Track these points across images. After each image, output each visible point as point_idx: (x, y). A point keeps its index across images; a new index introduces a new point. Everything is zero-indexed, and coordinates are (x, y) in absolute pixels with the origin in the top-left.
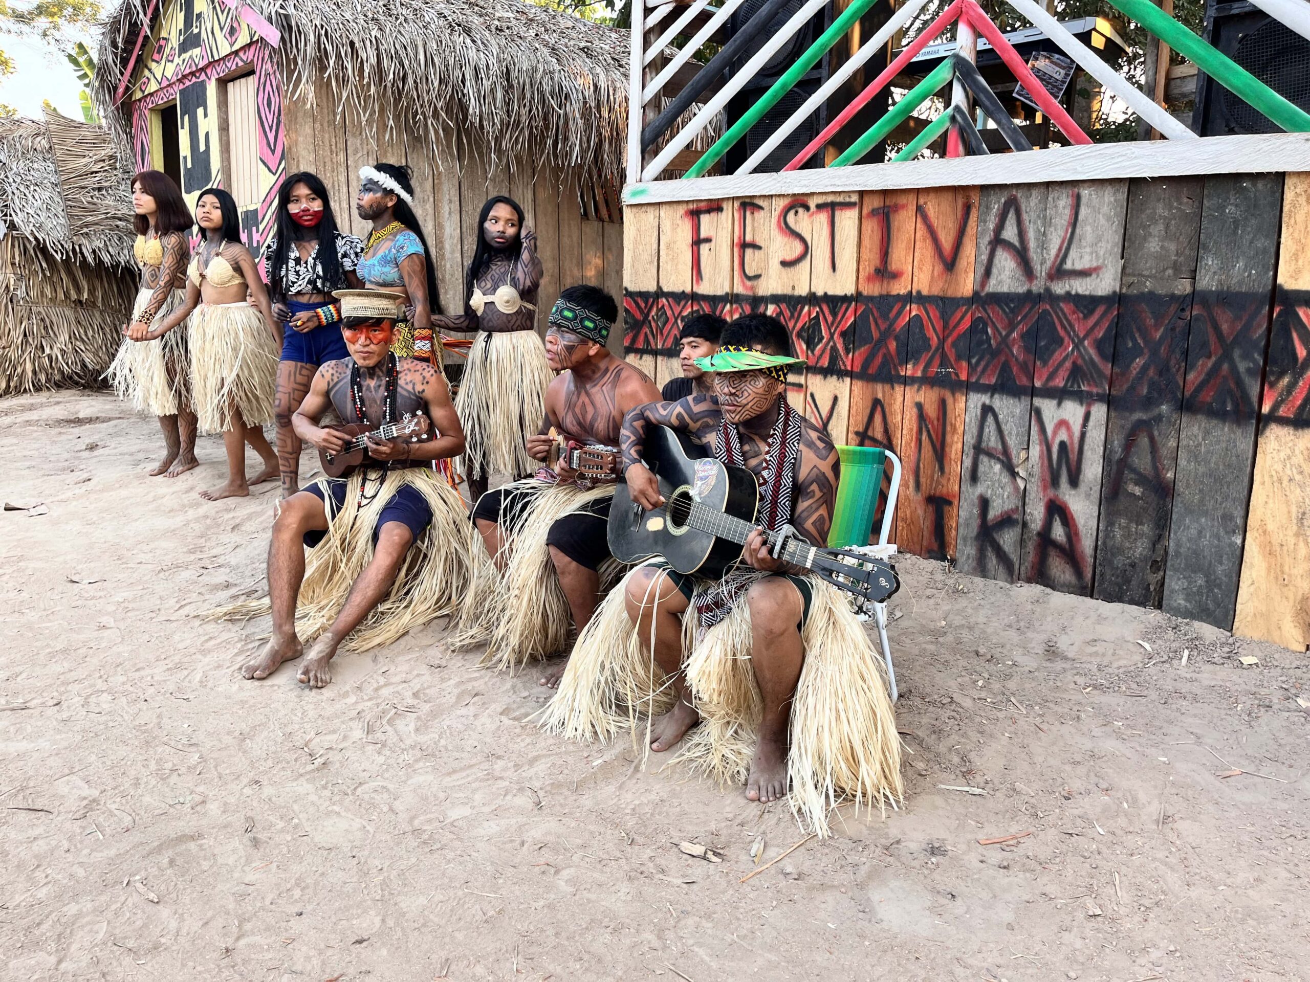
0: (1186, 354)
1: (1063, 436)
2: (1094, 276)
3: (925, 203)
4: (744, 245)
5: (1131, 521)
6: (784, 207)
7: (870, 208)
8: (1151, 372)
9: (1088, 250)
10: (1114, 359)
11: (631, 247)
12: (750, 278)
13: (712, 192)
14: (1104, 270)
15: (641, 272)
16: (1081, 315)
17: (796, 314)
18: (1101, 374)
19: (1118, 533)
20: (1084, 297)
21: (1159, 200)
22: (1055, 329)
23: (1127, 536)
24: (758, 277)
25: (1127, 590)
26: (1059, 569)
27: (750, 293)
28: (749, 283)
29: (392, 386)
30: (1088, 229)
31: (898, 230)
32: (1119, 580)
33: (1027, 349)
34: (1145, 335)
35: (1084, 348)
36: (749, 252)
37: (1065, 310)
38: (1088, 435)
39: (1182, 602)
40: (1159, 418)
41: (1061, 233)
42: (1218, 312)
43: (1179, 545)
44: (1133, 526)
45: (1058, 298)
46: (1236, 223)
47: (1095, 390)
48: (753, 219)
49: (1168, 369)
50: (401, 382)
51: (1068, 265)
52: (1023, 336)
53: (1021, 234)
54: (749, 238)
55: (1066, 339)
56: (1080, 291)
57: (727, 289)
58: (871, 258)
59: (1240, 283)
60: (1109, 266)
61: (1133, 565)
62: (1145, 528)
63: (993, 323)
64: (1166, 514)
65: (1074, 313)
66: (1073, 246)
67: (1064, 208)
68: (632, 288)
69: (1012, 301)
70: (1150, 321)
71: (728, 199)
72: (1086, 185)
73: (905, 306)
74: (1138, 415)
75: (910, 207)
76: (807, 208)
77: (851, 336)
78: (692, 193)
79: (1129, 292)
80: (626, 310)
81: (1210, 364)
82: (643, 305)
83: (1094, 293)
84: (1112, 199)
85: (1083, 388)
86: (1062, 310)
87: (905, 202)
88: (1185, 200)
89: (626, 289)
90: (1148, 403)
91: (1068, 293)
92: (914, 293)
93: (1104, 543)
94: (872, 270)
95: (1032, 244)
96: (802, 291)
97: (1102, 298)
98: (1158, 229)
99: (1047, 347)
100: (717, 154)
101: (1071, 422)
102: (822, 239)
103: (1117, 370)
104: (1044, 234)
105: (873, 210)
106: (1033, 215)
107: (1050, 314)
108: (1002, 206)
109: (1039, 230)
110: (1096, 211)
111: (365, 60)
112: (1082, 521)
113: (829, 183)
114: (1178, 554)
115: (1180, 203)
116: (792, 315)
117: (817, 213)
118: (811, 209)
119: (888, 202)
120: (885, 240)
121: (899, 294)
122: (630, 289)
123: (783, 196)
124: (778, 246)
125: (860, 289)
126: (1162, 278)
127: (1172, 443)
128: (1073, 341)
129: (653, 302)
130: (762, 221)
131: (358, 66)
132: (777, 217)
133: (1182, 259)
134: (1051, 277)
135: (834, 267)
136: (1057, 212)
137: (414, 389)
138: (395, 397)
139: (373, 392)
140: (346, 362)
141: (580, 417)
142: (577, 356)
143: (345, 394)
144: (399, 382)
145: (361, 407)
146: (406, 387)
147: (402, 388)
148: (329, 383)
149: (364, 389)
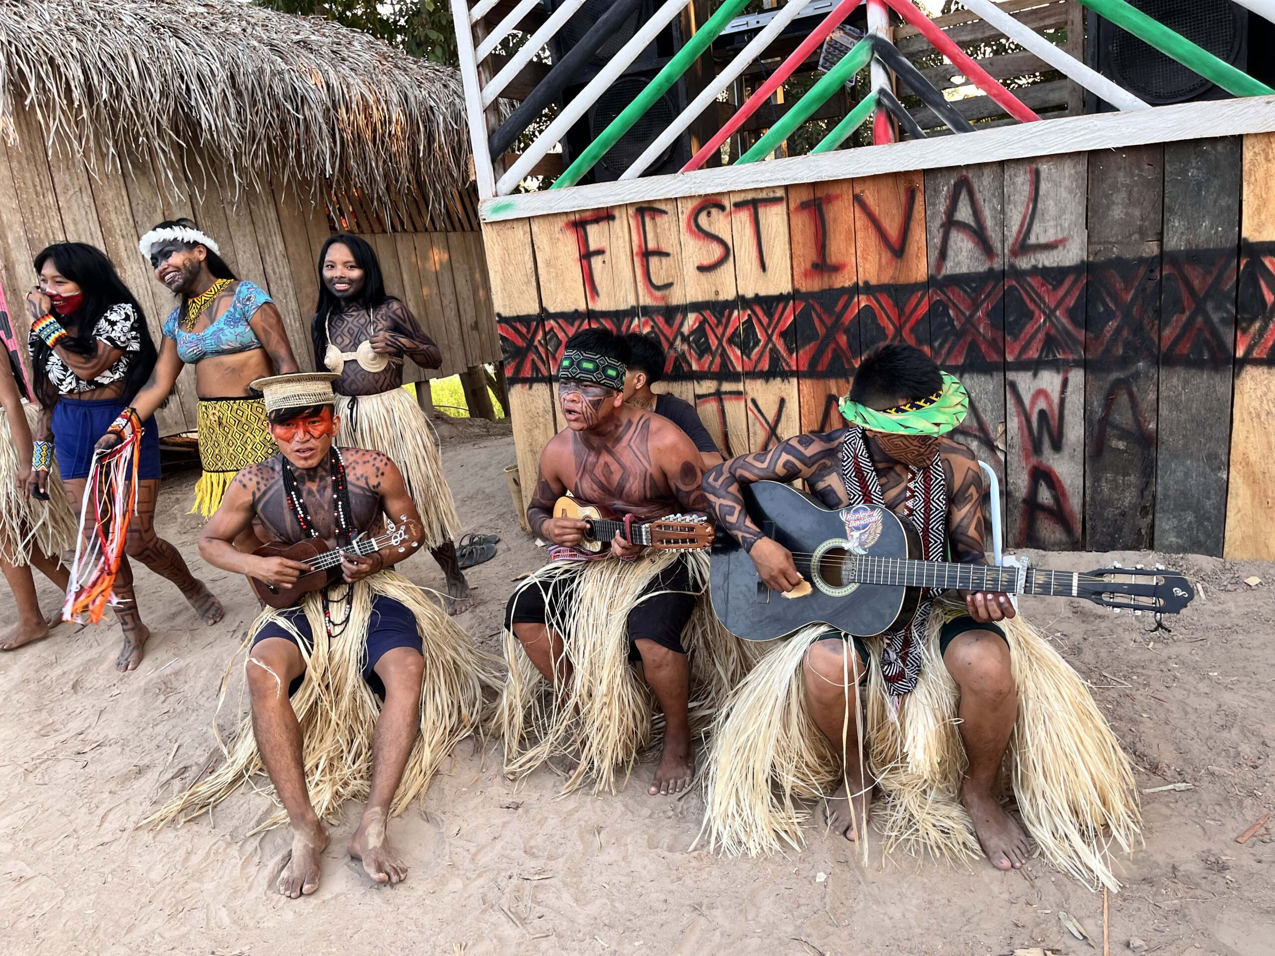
0: (1159, 312)
1: (1042, 404)
2: (1060, 248)
3: (863, 192)
4: (646, 254)
5: (1117, 474)
6: (694, 209)
7: (799, 201)
8: (1125, 333)
9: (1052, 223)
10: (1087, 325)
11: (499, 268)
12: (658, 288)
13: (603, 199)
14: (1070, 241)
15: (516, 295)
16: (1050, 287)
17: (724, 320)
18: (1075, 340)
19: (1105, 487)
20: (1052, 269)
21: (1120, 169)
22: (1024, 303)
23: (1115, 488)
24: (669, 285)
25: (1120, 538)
26: (1048, 529)
27: (661, 304)
28: (658, 294)
29: (340, 485)
30: (1051, 203)
31: (835, 220)
32: (1111, 530)
33: (993, 326)
34: (1115, 298)
35: (1056, 317)
36: (654, 261)
37: (1033, 284)
38: (1067, 400)
39: (1174, 539)
40: (1136, 375)
41: (1022, 209)
42: (1188, 269)
43: (1166, 488)
44: (1120, 480)
45: (1025, 273)
46: (1199, 184)
47: (1071, 357)
48: (655, 226)
49: (1142, 329)
50: (351, 478)
51: (1033, 240)
52: (988, 314)
53: (977, 213)
54: (651, 245)
55: (1037, 312)
56: (1047, 264)
57: (632, 302)
58: (807, 254)
59: (1208, 241)
60: (1076, 237)
61: (1123, 514)
62: (1132, 478)
63: (953, 303)
64: (1152, 461)
65: (1043, 285)
66: (1036, 221)
67: (1023, 184)
68: (506, 313)
69: (973, 281)
70: (1120, 285)
71: (620, 206)
72: (1044, 160)
73: (853, 298)
74: (1115, 375)
75: (845, 197)
76: (722, 208)
77: (792, 336)
78: (575, 203)
79: (1097, 260)
80: (503, 338)
81: (1184, 318)
82: (524, 330)
83: (1061, 264)
84: (1073, 172)
85: (1058, 357)
86: (1030, 285)
87: (839, 192)
88: (1146, 167)
89: (499, 315)
90: (1124, 362)
91: (1035, 267)
92: (861, 284)
93: (1092, 498)
94: (809, 266)
95: (989, 223)
96: (728, 294)
97: (1070, 268)
98: (1120, 197)
99: (1016, 322)
100: (594, 158)
101: (1049, 390)
102: (746, 239)
103: (1090, 335)
104: (1003, 211)
105: (802, 203)
106: (987, 194)
107: (1016, 289)
108: (952, 188)
109: (996, 209)
110: (1057, 184)
111: (70, 77)
112: (1069, 482)
113: (750, 180)
114: (1166, 497)
115: (1142, 170)
116: (719, 322)
117: (735, 212)
118: (728, 209)
119: (819, 194)
120: (820, 233)
121: (843, 287)
122: (503, 315)
123: (691, 197)
124: (691, 251)
125: (797, 286)
126: (1128, 244)
127: (1152, 396)
128: (1044, 313)
129: (537, 326)
130: (667, 226)
131: (64, 86)
132: (686, 221)
133: (1147, 223)
134: (1015, 253)
135: (763, 267)
136: (1015, 189)
137: (367, 483)
138: (348, 499)
139: (318, 496)
140: (270, 465)
141: (603, 479)
142: (603, 411)
143: (280, 504)
144: (348, 478)
145: (305, 517)
146: (358, 483)
147: (354, 485)
148: (254, 494)
149: (304, 494)
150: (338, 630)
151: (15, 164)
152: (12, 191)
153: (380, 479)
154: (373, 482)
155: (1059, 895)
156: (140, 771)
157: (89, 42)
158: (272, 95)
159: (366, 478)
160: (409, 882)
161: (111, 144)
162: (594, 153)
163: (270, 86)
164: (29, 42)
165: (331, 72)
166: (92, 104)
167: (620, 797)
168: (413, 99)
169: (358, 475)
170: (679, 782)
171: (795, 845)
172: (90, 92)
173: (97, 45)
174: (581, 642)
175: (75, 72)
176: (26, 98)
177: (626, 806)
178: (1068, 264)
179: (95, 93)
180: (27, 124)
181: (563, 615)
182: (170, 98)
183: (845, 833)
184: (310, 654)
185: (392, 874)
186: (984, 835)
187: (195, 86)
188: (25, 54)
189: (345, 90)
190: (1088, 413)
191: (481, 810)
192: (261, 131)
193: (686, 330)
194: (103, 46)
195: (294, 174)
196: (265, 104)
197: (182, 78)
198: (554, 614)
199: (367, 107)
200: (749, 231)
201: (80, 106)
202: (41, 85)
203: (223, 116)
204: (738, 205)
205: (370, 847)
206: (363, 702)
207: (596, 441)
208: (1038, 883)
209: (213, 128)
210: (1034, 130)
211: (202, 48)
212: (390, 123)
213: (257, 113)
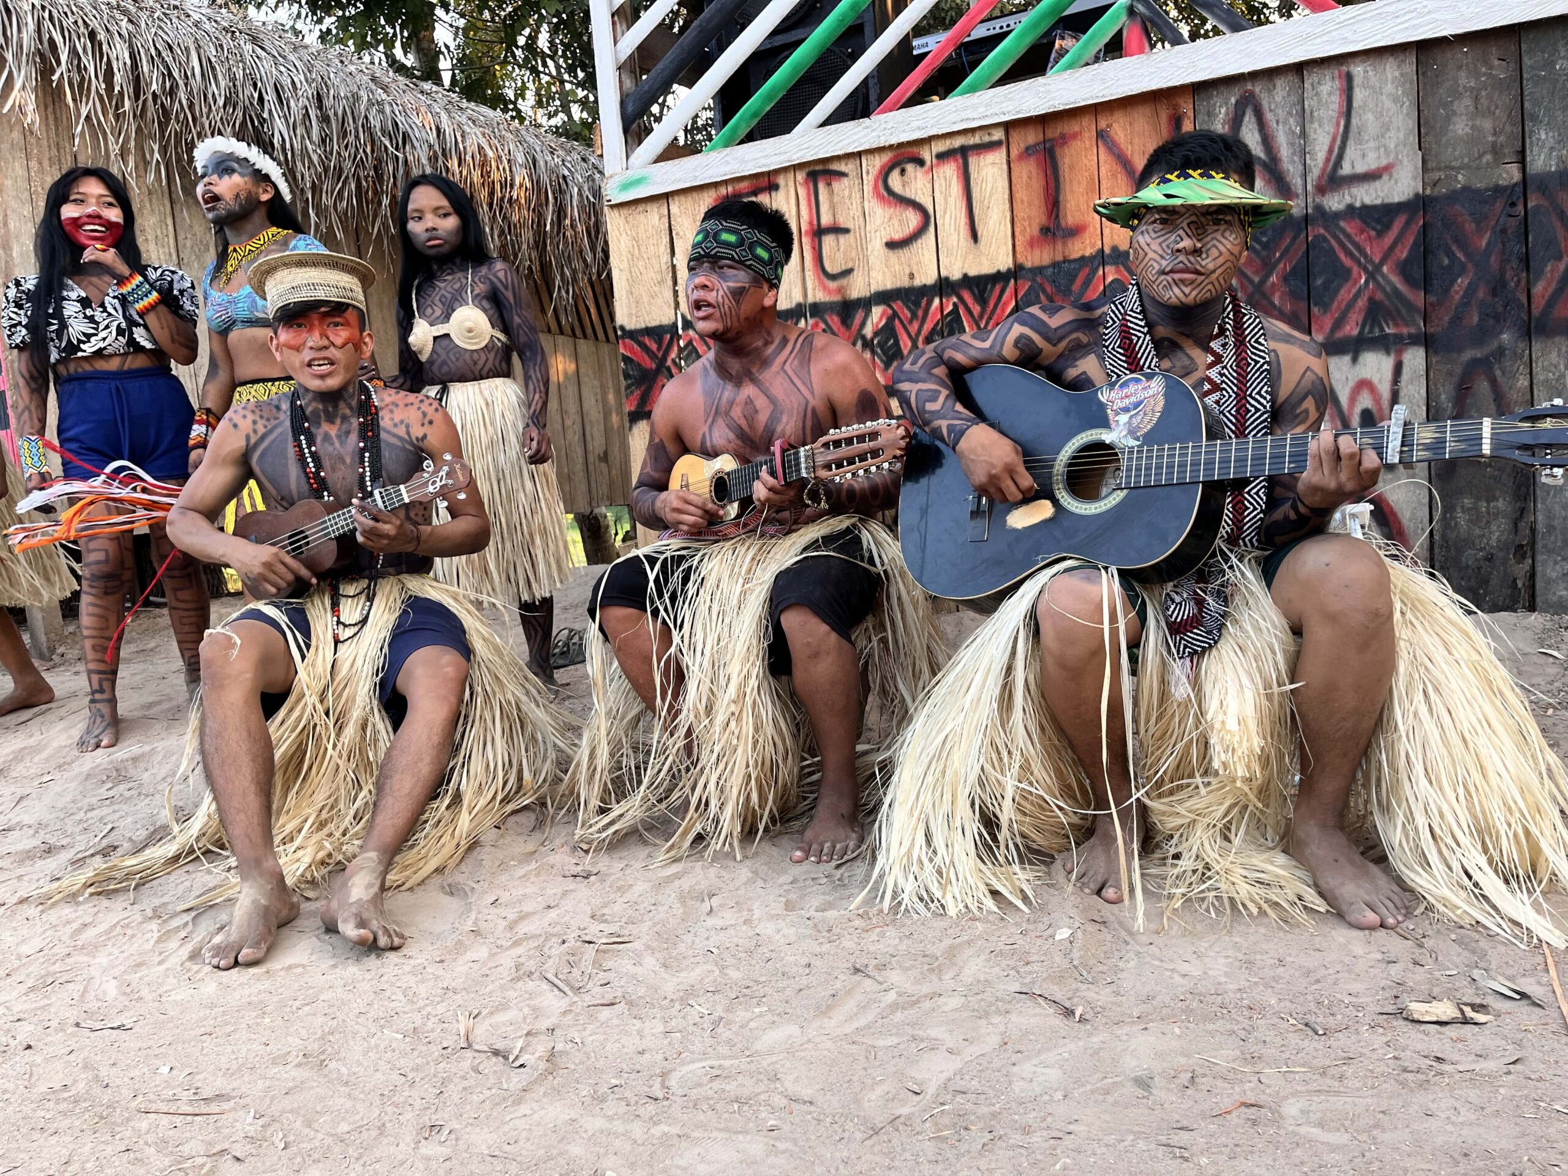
0: (1526, 261)
1: (1365, 401)
2: (1385, 177)
3: (1109, 126)
4: (819, 232)
5: (1478, 499)
6: (882, 167)
7: (1023, 146)
8: (1481, 294)
9: (1372, 144)
10: (1426, 285)
11: (625, 264)
12: (833, 277)
13: (763, 161)
14: (1398, 167)
15: (646, 299)
16: (1373, 233)
17: (920, 313)
18: (1410, 307)
19: (1462, 518)
20: (1374, 208)
21: (1460, 68)
22: (1338, 258)
23: (1476, 519)
24: (848, 272)
25: (1486, 594)
27: (836, 298)
28: (833, 285)
29: (370, 430)
30: (1370, 117)
31: (1071, 169)
32: (1473, 583)
33: (1294, 295)
34: (1464, 247)
35: (1384, 277)
36: (828, 241)
37: (1348, 230)
38: (1402, 394)
40: (1500, 352)
41: (1330, 128)
42: (1563, 197)
43: (1550, 516)
44: (1483, 506)
45: (1337, 215)
47: (1405, 331)
48: (831, 193)
49: (1504, 285)
50: (385, 421)
51: (1346, 169)
52: (1285, 279)
53: (1267, 141)
54: (826, 220)
55: (1355, 269)
56: (1368, 201)
57: (797, 298)
58: (1033, 215)
60: (1405, 162)
61: (1490, 558)
62: (1501, 504)
64: (1528, 479)
65: (1362, 232)
66: (1351, 144)
67: (1330, 94)
68: (631, 324)
70: (1470, 227)
71: (785, 170)
72: (1357, 60)
73: (1097, 269)
74: (1468, 355)
75: (1086, 135)
76: (921, 162)
78: (727, 169)
79: (1436, 192)
80: (626, 359)
81: (1561, 268)
82: (654, 347)
83: (1387, 201)
84: (1397, 74)
85: (1387, 331)
86: (1344, 232)
87: (1076, 128)
88: (1496, 63)
89: (622, 328)
90: (1481, 335)
91: (1350, 208)
92: (1107, 250)
93: (1444, 537)
94: (1036, 231)
95: (1285, 152)
96: (927, 276)
97: (1400, 205)
98: (1464, 105)
99: (1326, 286)
100: (755, 115)
101: (1375, 381)
102: (951, 200)
103: (1432, 298)
104: (1304, 134)
105: (1027, 149)
106: (1281, 114)
107: (1325, 239)
108: (1232, 109)
109: (1293, 132)
110: (1377, 92)
111: (113, 57)
112: (1408, 514)
113: (959, 118)
114: (1551, 529)
115: (1491, 67)
116: (914, 315)
117: (938, 165)
118: (928, 163)
119: (1050, 134)
120: (1052, 185)
121: (1083, 258)
122: (628, 328)
123: (880, 150)
124: (878, 222)
125: (1021, 259)
126: (1478, 168)
127: (1523, 382)
128: (1365, 269)
129: (671, 339)
130: (847, 192)
131: (104, 67)
132: (872, 183)
133: (1502, 139)
134: (1321, 190)
135: (975, 236)
136: (1319, 101)
137: (408, 433)
138: (379, 450)
139: (337, 444)
140: (275, 402)
141: (743, 423)
142: (747, 307)
143: (283, 454)
144: (382, 423)
145: (317, 473)
146: (395, 431)
147: (388, 432)
148: (248, 438)
149: (319, 440)
150: (349, 632)
151: (33, 164)
152: (27, 194)
153: (427, 429)
154: (417, 432)
155: (1466, 954)
156: (49, 850)
157: (143, 25)
158: (368, 129)
159: (407, 426)
160: (404, 951)
161: (156, 147)
162: (753, 110)
163: (366, 117)
164: (66, 9)
165: (444, 116)
166: (137, 98)
167: (748, 862)
168: (542, 163)
169: (397, 420)
170: (838, 846)
171: (1019, 903)
172: (137, 83)
173: (153, 30)
174: (699, 637)
175: (120, 53)
176: (53, 72)
177: (756, 873)
178: (1396, 200)
179: (142, 83)
180: (56, 119)
181: (673, 598)
182: (238, 109)
183: (1099, 892)
184: (303, 657)
185: (380, 933)
186: (1330, 881)
187: (270, 97)
188: (61, 22)
189: (459, 139)
190: (1432, 411)
191: (533, 879)
192: (348, 164)
193: (868, 331)
194: (160, 32)
195: (385, 225)
196: (357, 137)
197: (255, 85)
198: (660, 595)
199: (484, 163)
200: (956, 188)
201: (121, 93)
202: (76, 62)
203: (303, 137)
204: (941, 156)
205: (352, 900)
206: (375, 732)
207: (734, 365)
208: (1428, 943)
209: (288, 146)
210: (1343, 18)
211: (284, 58)
212: (512, 186)
213: (346, 147)
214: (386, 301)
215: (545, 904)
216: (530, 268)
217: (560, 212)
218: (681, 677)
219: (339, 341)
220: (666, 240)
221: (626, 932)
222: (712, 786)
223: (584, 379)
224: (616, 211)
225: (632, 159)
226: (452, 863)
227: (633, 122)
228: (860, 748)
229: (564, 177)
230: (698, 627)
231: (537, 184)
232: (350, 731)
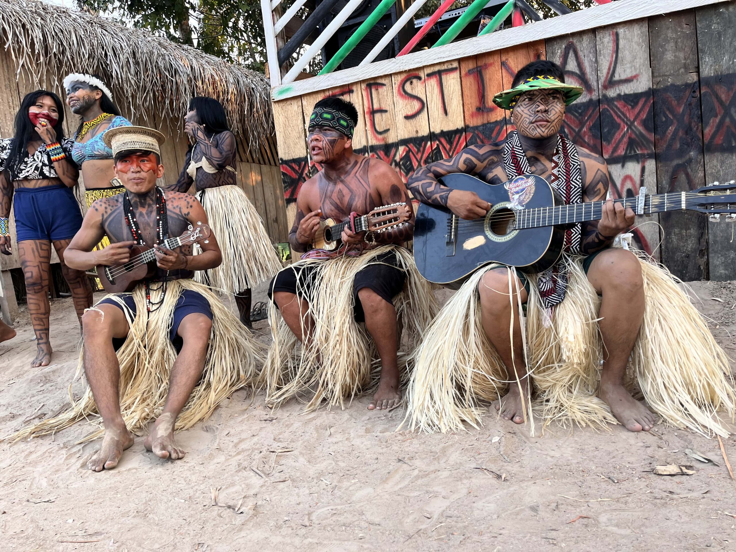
0: (701, 118)
1: (628, 185)
2: (635, 81)
3: (507, 59)
4: (373, 112)
5: (682, 229)
6: (402, 81)
7: (467, 70)
8: (681, 134)
9: (628, 65)
10: (655, 130)
11: (282, 130)
12: (380, 133)
13: (346, 79)
14: (641, 76)
15: (292, 145)
16: (630, 107)
17: (421, 149)
18: (648, 141)
19: (674, 239)
20: (630, 95)
21: (668, 29)
22: (614, 119)
23: (681, 238)
24: (387, 131)
25: (686, 273)
27: (382, 143)
28: (380, 137)
29: (162, 210)
30: (627, 52)
31: (490, 79)
32: (680, 268)
33: (594, 136)
34: (672, 112)
35: (635, 127)
36: (377, 116)
37: (619, 106)
38: (645, 181)
39: (723, 271)
40: (690, 161)
41: (608, 58)
42: (717, 88)
43: (715, 236)
44: (684, 232)
45: (613, 99)
46: (719, 33)
47: (646, 152)
48: (378, 94)
49: (691, 130)
51: (617, 78)
52: (590, 129)
53: (580, 65)
54: (376, 106)
55: (622, 124)
56: (627, 92)
57: (364, 143)
58: (473, 102)
59: (728, 69)
60: (644, 73)
61: (688, 256)
62: (692, 231)
63: (567, 124)
64: (704, 219)
65: (625, 106)
66: (618, 65)
67: (608, 42)
68: (286, 157)
69: (579, 108)
70: (674, 103)
71: (356, 83)
72: (621, 26)
73: (503, 127)
74: (675, 162)
75: (496, 64)
76: (420, 78)
78: (329, 83)
79: (658, 87)
80: (284, 174)
81: (717, 120)
82: (297, 168)
83: (636, 92)
84: (639, 32)
85: (638, 152)
86: (616, 107)
88: (685, 26)
89: (281, 159)
90: (681, 153)
91: (619, 95)
93: (666, 247)
94: (474, 110)
95: (588, 70)
96: (424, 132)
97: (642, 93)
98: (671, 46)
99: (609, 132)
100: (341, 58)
101: (633, 175)
102: (434, 96)
103: (658, 137)
104: (597, 61)
105: (469, 71)
106: (586, 52)
107: (608, 110)
108: (563, 50)
109: (592, 61)
110: (630, 41)
111: (34, 36)
112: (649, 237)
113: (437, 57)
114: (715, 242)
115: (682, 29)
116: (419, 150)
117: (428, 79)
118: (423, 79)
119: (479, 64)
120: (481, 88)
121: (496, 121)
122: (284, 159)
123: (400, 73)
124: (401, 107)
125: (468, 123)
126: (678, 75)
127: (701, 174)
128: (627, 124)
129: (305, 164)
130: (385, 93)
131: (30, 41)
132: (397, 88)
133: (688, 61)
134: (605, 87)
135: (446, 112)
136: (603, 46)
137: (180, 212)
138: (166, 219)
139: (146, 217)
140: (116, 198)
141: (338, 201)
142: (337, 149)
143: (120, 223)
144: (168, 207)
145: (137, 231)
146: (174, 211)
147: (171, 211)
148: (103, 216)
149: (137, 215)
150: (155, 307)
153: (189, 210)
154: (185, 211)
155: (682, 442)
157: (48, 21)
158: (158, 67)
159: (180, 208)
161: (56, 79)
162: (340, 55)
163: (157, 62)
164: (10, 14)
165: (194, 61)
166: (46, 56)
167: (347, 411)
168: (242, 82)
170: (390, 402)
171: (475, 426)
172: (46, 48)
173: (53, 23)
174: (321, 306)
175: (38, 34)
176: (5, 44)
177: (351, 415)
178: (640, 91)
179: (49, 48)
180: (8, 67)
181: (308, 287)
182: (95, 59)
183: (512, 419)
184: (133, 321)
185: (172, 452)
186: (618, 410)
187: (110, 53)
188: (8, 19)
189: (202, 71)
190: (659, 189)
191: (246, 422)
192: (149, 85)
193: (397, 158)
194: (57, 24)
195: (167, 112)
196: (153, 71)
197: (103, 48)
198: (302, 285)
199: (214, 83)
200: (437, 90)
201: (39, 54)
202: (16, 39)
203: (126, 72)
204: (429, 75)
206: (169, 355)
207: (334, 175)
208: (665, 437)
209: (119, 76)
210: (613, 6)
211: (117, 35)
212: (228, 93)
213: (148, 76)
214: (169, 149)
215: (252, 434)
216: (238, 132)
217: (251, 105)
218: (313, 323)
219: (146, 169)
220: (301, 117)
221: (290, 446)
222: (329, 375)
223: (265, 184)
224: (277, 105)
225: (284, 79)
226: (207, 416)
227: (284, 62)
228: (398, 354)
229: (253, 89)
230: (321, 300)
231: (240, 92)
232: (157, 355)
